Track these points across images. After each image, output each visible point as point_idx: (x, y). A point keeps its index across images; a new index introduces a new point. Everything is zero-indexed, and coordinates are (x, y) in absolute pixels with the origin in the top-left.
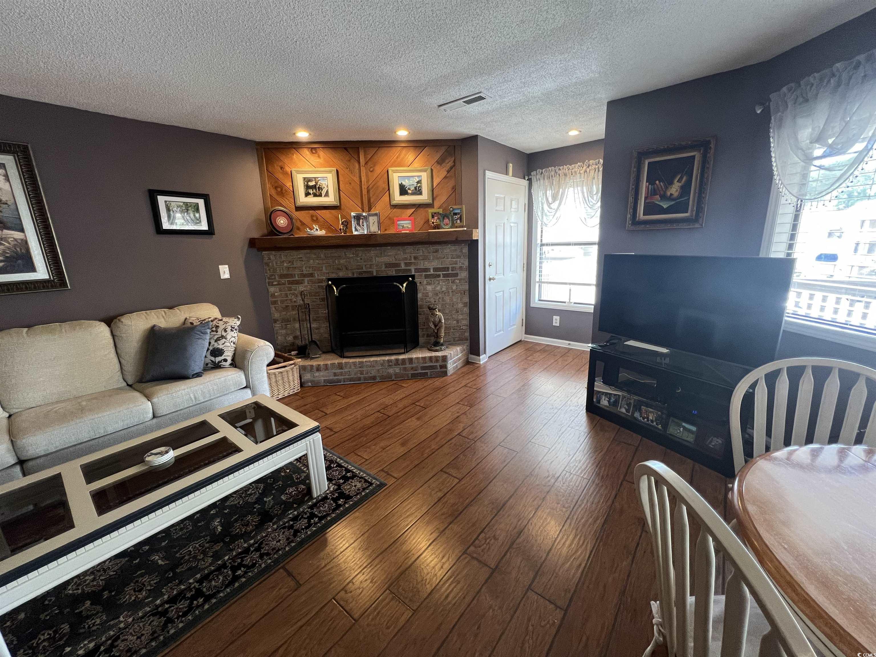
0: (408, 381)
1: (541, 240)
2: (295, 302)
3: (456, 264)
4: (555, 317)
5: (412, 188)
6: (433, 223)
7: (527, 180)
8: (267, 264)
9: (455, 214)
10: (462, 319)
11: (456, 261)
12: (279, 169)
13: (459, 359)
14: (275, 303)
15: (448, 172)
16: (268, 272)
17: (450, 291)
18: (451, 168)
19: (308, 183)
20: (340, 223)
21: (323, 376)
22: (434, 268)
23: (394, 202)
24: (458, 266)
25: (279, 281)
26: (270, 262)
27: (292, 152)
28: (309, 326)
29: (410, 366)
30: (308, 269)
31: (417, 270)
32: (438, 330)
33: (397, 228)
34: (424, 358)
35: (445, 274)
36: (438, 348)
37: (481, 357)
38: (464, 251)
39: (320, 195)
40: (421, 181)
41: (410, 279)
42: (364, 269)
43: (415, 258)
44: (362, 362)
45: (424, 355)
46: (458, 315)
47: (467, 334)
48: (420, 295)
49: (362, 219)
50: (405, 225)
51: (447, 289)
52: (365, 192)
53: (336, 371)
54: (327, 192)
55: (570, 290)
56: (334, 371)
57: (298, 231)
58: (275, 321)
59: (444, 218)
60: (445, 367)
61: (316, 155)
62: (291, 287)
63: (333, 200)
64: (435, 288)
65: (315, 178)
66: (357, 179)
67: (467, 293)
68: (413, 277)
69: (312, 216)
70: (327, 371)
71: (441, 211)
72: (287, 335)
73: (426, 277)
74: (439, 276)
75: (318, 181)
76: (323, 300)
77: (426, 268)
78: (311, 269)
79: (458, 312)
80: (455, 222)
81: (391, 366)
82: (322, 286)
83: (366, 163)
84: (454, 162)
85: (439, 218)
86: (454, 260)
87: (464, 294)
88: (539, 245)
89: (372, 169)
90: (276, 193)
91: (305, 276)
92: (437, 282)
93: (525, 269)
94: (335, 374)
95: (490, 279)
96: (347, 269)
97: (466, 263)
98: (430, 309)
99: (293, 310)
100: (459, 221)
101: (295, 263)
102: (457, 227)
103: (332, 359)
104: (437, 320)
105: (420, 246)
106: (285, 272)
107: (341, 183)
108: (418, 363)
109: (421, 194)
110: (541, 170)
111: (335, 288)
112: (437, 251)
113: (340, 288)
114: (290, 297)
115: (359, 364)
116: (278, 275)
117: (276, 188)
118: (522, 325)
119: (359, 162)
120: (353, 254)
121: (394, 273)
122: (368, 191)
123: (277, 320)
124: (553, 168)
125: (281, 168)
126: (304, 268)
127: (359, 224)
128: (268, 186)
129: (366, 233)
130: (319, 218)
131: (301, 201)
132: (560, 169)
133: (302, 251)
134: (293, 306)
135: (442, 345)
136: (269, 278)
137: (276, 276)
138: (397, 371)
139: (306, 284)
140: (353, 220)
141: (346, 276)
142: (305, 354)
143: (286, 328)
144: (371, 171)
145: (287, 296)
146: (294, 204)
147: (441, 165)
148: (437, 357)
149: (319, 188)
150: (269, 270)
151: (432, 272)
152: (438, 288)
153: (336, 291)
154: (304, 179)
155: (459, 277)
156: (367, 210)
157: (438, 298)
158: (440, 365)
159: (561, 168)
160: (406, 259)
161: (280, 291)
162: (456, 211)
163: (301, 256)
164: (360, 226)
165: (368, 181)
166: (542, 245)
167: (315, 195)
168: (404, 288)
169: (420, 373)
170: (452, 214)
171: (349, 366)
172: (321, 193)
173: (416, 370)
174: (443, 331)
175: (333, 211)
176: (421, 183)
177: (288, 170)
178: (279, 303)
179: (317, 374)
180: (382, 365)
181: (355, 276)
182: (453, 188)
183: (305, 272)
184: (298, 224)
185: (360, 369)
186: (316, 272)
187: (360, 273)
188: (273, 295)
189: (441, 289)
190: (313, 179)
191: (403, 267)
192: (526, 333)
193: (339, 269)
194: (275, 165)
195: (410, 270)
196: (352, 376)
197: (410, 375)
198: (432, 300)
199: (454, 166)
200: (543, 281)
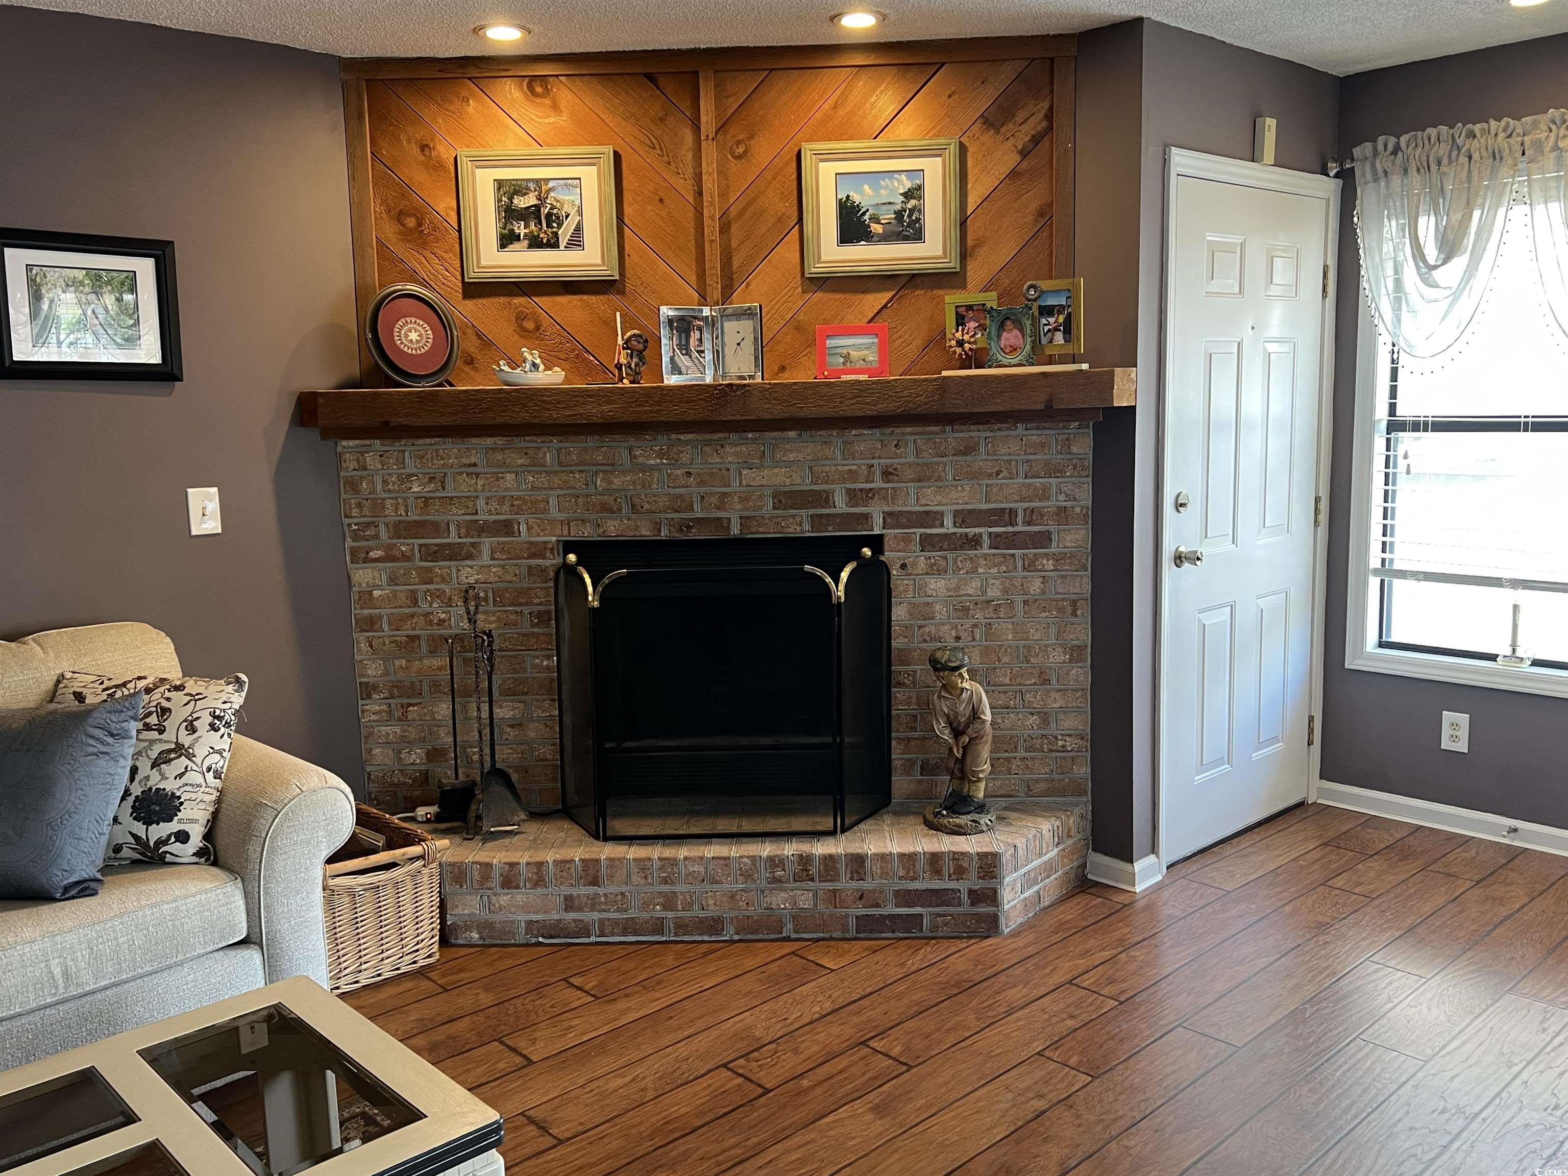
0: (846, 945)
1: (1392, 408)
2: (441, 622)
3: (1045, 497)
4: (1448, 716)
5: (888, 216)
6: (960, 343)
7: (1337, 176)
8: (353, 486)
9: (1047, 311)
10: (1064, 710)
11: (1046, 489)
12: (417, 151)
13: (1048, 869)
14: (371, 624)
15: (1024, 154)
16: (355, 512)
17: (1019, 599)
18: (1036, 140)
19: (511, 199)
20: (620, 342)
21: (527, 909)
22: (956, 513)
23: (815, 269)
24: (1051, 505)
25: (390, 547)
26: (362, 478)
27: (464, 93)
28: (485, 714)
29: (854, 884)
30: (494, 505)
31: (892, 519)
32: (965, 748)
33: (823, 364)
34: (909, 859)
35: (998, 535)
36: (963, 820)
37: (1138, 866)
38: (1075, 450)
39: (553, 244)
40: (920, 188)
41: (867, 552)
42: (698, 512)
43: (887, 474)
44: (674, 862)
45: (909, 847)
46: (1048, 691)
47: (1083, 770)
48: (899, 613)
49: (700, 329)
50: (854, 354)
51: (1005, 591)
52: (712, 228)
53: (575, 892)
54: (579, 229)
55: (1516, 608)
56: (566, 890)
57: (467, 369)
58: (368, 690)
59: (1001, 327)
60: (991, 897)
61: (547, 102)
62: (430, 569)
63: (599, 261)
64: (958, 588)
65: (537, 181)
66: (685, 187)
67: (1085, 611)
68: (877, 543)
69: (521, 318)
70: (540, 891)
71: (991, 300)
72: (405, 741)
73: (927, 543)
74: (975, 542)
75: (548, 191)
76: (542, 618)
77: (927, 513)
78: (506, 508)
79: (1047, 681)
80: (1044, 341)
81: (776, 880)
82: (543, 570)
83: (721, 128)
84: (1049, 116)
85: (982, 327)
86: (1037, 482)
87: (1074, 614)
88: (1383, 426)
89: (741, 150)
90: (401, 233)
91: (483, 529)
92: (968, 565)
93: (1324, 518)
94: (570, 903)
95: (1179, 559)
96: (634, 508)
97: (1085, 496)
98: (937, 666)
99: (433, 652)
100: (1059, 338)
101: (449, 480)
102: (1050, 361)
103: (563, 844)
104: (963, 709)
105: (909, 430)
106: (413, 517)
107: (627, 197)
108: (884, 874)
109: (917, 236)
110: (1392, 140)
111: (588, 581)
112: (969, 449)
113: (606, 581)
114: (424, 607)
115: (661, 869)
116: (387, 525)
117: (400, 217)
118: (1310, 743)
119: (696, 128)
120: (660, 455)
121: (807, 527)
122: (725, 229)
123: (375, 688)
124: (1444, 129)
125: (423, 148)
126: (481, 503)
127: (685, 348)
128: (374, 208)
129: (709, 380)
130: (546, 321)
131: (483, 263)
132: (1472, 135)
133: (475, 441)
134: (431, 639)
135: (981, 808)
136: (356, 537)
137: (382, 528)
138: (805, 900)
139: (486, 559)
140: (664, 332)
141: (629, 535)
142: (464, 820)
143: (403, 718)
144: (739, 157)
145: (415, 603)
146: (460, 278)
147: (998, 132)
148: (957, 857)
149: (549, 215)
150: (359, 505)
151: (949, 526)
152: (972, 588)
153: (590, 589)
154: (500, 184)
155: (1053, 550)
156: (717, 295)
157: (968, 623)
158: (971, 892)
159: (1477, 128)
160: (853, 475)
161: (393, 581)
162: (1051, 301)
163: (473, 460)
164: (688, 354)
165: (723, 195)
166: (1395, 426)
167: (535, 243)
168: (841, 587)
169: (892, 917)
170: (1035, 310)
171: (621, 874)
172: (556, 234)
173: (878, 906)
174: (985, 752)
175: (593, 299)
176: (919, 198)
177: (444, 152)
178: (386, 627)
179: (504, 899)
180: (747, 876)
181: (664, 534)
182: (1041, 214)
183: (481, 517)
184: (471, 345)
185: (665, 888)
186: (522, 518)
187: (686, 526)
188: (366, 597)
189: (984, 592)
190: (532, 186)
191: (841, 504)
192: (1326, 774)
193: (605, 509)
194: (403, 138)
195: (866, 517)
196: (632, 914)
197: (852, 922)
198: (948, 633)
199: (1050, 129)
200: (1397, 566)
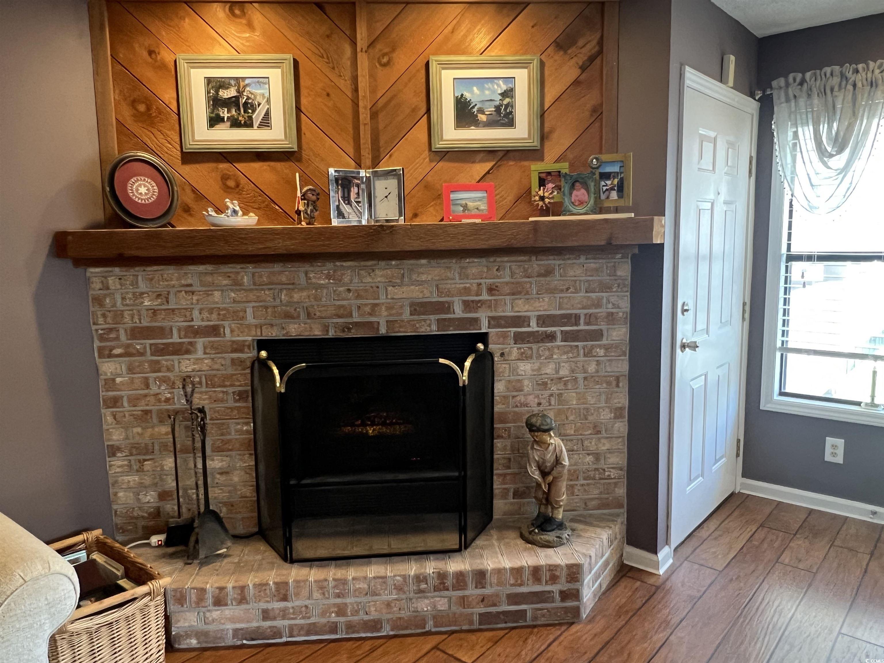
0: (473, 637)
1: (789, 246)
2: (167, 400)
3: (598, 305)
4: (830, 441)
5: (490, 109)
6: (542, 198)
7: (759, 100)
8: (99, 301)
9: (605, 176)
10: (610, 451)
11: (600, 299)
12: (145, 54)
13: (606, 564)
14: (115, 402)
15: (583, 68)
16: (101, 320)
17: (580, 376)
18: (592, 59)
19: (217, 92)
20: (299, 194)
21: (232, 620)
22: (539, 318)
23: (438, 145)
24: (601, 312)
25: (128, 346)
26: (105, 296)
27: (181, 13)
28: (200, 465)
29: (480, 591)
30: (206, 315)
31: (495, 322)
32: (549, 484)
33: (448, 212)
34: (517, 571)
35: (567, 332)
36: (550, 536)
37: (661, 555)
38: (619, 273)
39: (249, 124)
40: (512, 90)
41: (481, 346)
42: (356, 318)
43: (491, 290)
44: (344, 582)
45: (517, 563)
46: (599, 439)
47: (621, 491)
48: (499, 387)
49: (358, 186)
50: (470, 204)
51: (573, 371)
52: (364, 116)
53: (270, 606)
54: (267, 114)
55: (875, 373)
56: (263, 605)
57: (185, 215)
58: (113, 451)
59: (572, 187)
60: (576, 595)
61: (244, 21)
62: (158, 362)
63: (283, 137)
64: (539, 369)
65: (237, 79)
66: (345, 85)
67: (624, 384)
68: (483, 338)
69: (225, 178)
70: (244, 606)
71: (564, 167)
72: (142, 486)
73: (519, 338)
74: (551, 337)
75: (245, 87)
76: (241, 396)
77: (519, 317)
78: (214, 316)
79: (599, 432)
80: (603, 197)
81: (421, 591)
82: (242, 362)
83: (371, 45)
84: (601, 43)
85: (559, 188)
86: (593, 295)
87: (618, 386)
88: (784, 258)
89: (385, 60)
90: (134, 116)
91: (197, 332)
92: (547, 353)
93: (747, 316)
94: (266, 615)
95: (683, 347)
96: (309, 315)
97: (625, 304)
98: (531, 427)
99: (161, 421)
100: (614, 195)
101: (172, 297)
102: (608, 211)
103: (259, 568)
104: (550, 457)
105: (506, 259)
106: (145, 323)
107: (304, 92)
108: (500, 583)
109: (510, 123)
110: (799, 76)
111: (276, 371)
112: (548, 272)
113: (290, 372)
114: (154, 389)
115: (335, 587)
116: (126, 330)
117: (133, 103)
118: (738, 455)
119: (354, 43)
120: (328, 277)
121: (434, 327)
122: (374, 115)
123: (119, 449)
125: (151, 53)
126: (196, 313)
127: (347, 199)
128: (112, 96)
129: (364, 223)
130: (243, 181)
131: (197, 138)
133: (192, 267)
134: (160, 412)
135: (561, 526)
136: (101, 338)
137: (122, 332)
138: (442, 604)
139: (200, 354)
140: (332, 187)
141: (306, 335)
142: (186, 544)
143: (140, 470)
144: (384, 65)
145: (147, 386)
146: (179, 148)
147: (565, 52)
148: (552, 569)
149: (246, 103)
150: (104, 316)
151: (534, 327)
152: (549, 369)
153: (278, 378)
154: (209, 80)
155: (604, 342)
156: (368, 162)
157: (547, 393)
158: (561, 592)
160: (467, 291)
161: (131, 370)
162: (608, 169)
163: (189, 281)
164: (349, 203)
165: (373, 91)
166: (791, 258)
167: (235, 124)
168: (466, 373)
169: (504, 613)
170: (597, 176)
171: (305, 592)
172: (250, 118)
173: (494, 605)
174: (563, 486)
175: (278, 165)
176: (512, 97)
177: (167, 56)
178: (126, 404)
179: (216, 614)
180: (399, 589)
181: (331, 334)
182: (594, 110)
183: (197, 323)
184: (188, 198)
185: (339, 601)
186: (226, 323)
187: (346, 328)
188: (110, 383)
189: (557, 372)
190: (233, 82)
191: (458, 312)
192: (745, 474)
193: (288, 316)
194: (136, 46)
195: (476, 321)
196: (312, 620)
197: (476, 618)
198: (532, 401)
199: (600, 52)
200: (790, 345)
